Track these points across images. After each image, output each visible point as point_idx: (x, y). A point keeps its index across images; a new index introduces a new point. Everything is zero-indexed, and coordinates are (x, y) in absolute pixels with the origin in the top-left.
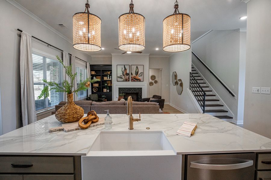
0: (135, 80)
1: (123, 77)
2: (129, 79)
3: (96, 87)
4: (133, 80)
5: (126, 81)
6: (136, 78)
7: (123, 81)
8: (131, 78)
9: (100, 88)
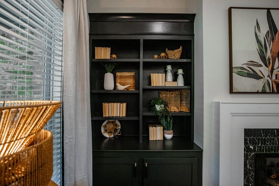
1: (264, 70)
3: (116, 118)
9: (138, 121)
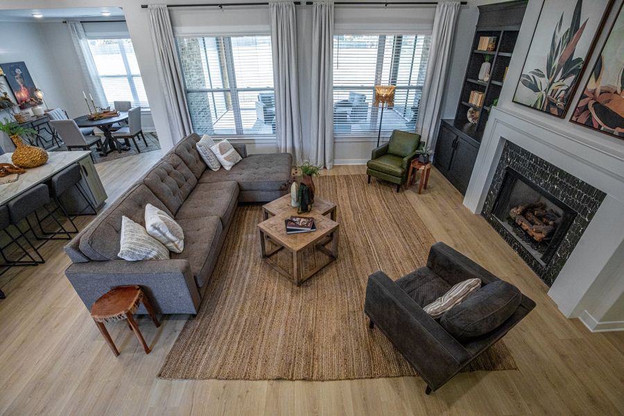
0: (596, 119)
1: (544, 83)
2: (568, 100)
4: (583, 119)
5: (548, 112)
6: (612, 107)
7: (535, 108)
8: (583, 97)
